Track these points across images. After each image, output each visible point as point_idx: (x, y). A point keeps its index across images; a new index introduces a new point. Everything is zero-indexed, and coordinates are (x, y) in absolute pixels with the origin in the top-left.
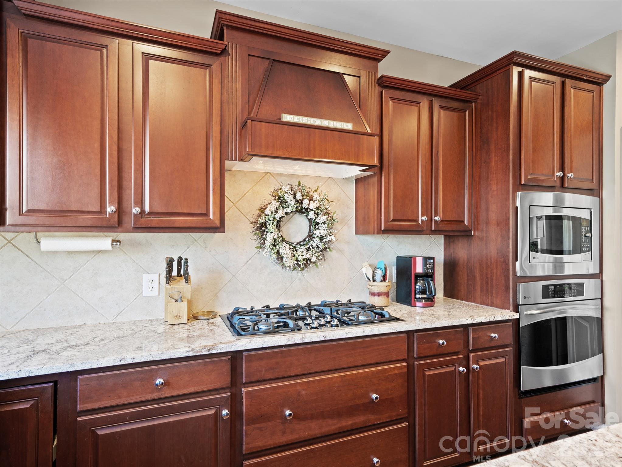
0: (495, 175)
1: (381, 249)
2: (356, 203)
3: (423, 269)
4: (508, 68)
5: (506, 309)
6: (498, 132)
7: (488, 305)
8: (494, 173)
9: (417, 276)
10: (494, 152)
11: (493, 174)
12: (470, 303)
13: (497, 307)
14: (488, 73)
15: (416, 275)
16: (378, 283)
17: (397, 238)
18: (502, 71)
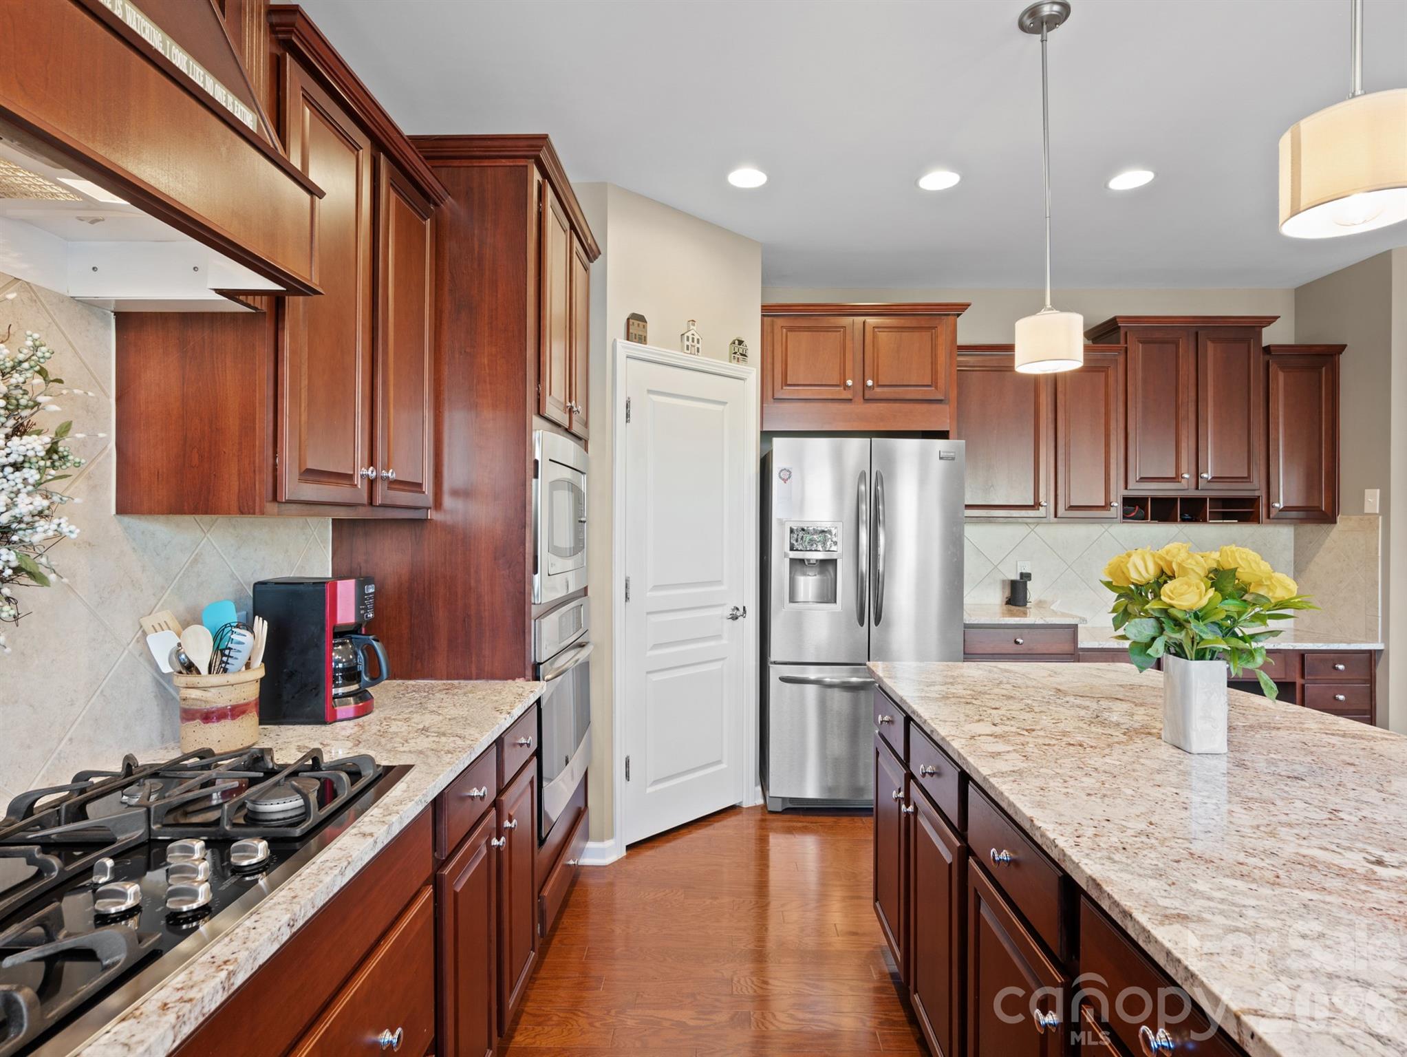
0: (488, 386)
1: (195, 561)
2: (119, 399)
3: (358, 610)
4: (525, 164)
5: (514, 679)
6: (497, 292)
7: (468, 677)
8: (488, 379)
9: (342, 634)
10: (486, 334)
11: (485, 382)
12: (421, 682)
13: (492, 676)
14: (478, 153)
15: (336, 631)
16: (205, 679)
17: (235, 527)
18: (508, 164)
